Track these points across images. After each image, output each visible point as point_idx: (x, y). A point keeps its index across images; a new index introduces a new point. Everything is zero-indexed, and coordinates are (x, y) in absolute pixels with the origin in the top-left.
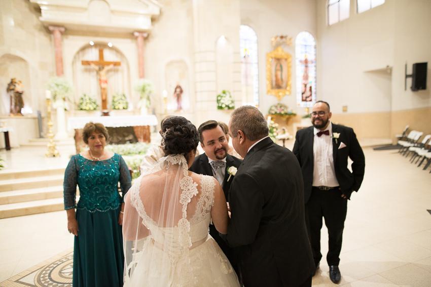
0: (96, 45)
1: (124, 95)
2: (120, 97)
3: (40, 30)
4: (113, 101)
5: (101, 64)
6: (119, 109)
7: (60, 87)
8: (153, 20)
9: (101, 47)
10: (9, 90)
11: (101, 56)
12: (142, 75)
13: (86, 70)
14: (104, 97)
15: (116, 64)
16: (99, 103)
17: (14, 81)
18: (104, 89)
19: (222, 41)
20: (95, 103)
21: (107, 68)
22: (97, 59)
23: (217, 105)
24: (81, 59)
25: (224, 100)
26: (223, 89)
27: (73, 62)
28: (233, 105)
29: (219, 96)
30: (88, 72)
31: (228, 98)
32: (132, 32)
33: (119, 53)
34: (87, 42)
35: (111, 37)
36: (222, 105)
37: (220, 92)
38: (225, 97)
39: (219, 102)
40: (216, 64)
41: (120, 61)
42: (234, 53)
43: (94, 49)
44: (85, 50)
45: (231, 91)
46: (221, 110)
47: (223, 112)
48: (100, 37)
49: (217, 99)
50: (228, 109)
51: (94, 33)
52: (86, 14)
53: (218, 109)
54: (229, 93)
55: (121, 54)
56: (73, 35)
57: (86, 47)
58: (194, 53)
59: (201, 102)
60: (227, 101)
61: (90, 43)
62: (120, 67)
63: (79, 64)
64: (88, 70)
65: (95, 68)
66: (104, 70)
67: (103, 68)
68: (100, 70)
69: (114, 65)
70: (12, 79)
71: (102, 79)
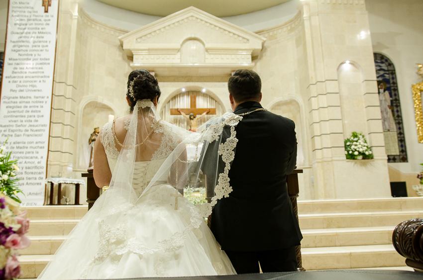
0: (188, 93)
8: (254, 58)
9: (193, 94)
10: (92, 140)
11: (193, 103)
13: (176, 121)
15: (209, 112)
17: (97, 131)
19: (347, 67)
21: (198, 116)
22: (189, 107)
23: (346, 153)
24: (171, 108)
25: (356, 145)
26: (353, 131)
27: (162, 112)
28: (370, 152)
29: (348, 140)
30: (178, 123)
31: (362, 143)
32: (230, 73)
33: (214, 99)
34: (178, 88)
35: (205, 81)
36: (354, 152)
37: (349, 135)
38: (357, 141)
39: (349, 149)
40: (340, 96)
41: (215, 107)
42: (366, 80)
43: (185, 96)
44: (176, 99)
45: (365, 133)
46: (352, 160)
47: (356, 163)
48: (192, 81)
49: (345, 145)
50: (364, 158)
51: (186, 77)
52: (178, 55)
53: (347, 159)
54: (363, 136)
55: (216, 101)
56: (164, 81)
57: (177, 95)
58: (309, 86)
59: (321, 149)
60: (360, 146)
61: (181, 89)
62: (214, 116)
63: (168, 113)
64: (178, 121)
65: (185, 117)
66: (195, 119)
67: (194, 117)
68: (191, 119)
69: (207, 114)
70: (95, 129)
71: (192, 129)
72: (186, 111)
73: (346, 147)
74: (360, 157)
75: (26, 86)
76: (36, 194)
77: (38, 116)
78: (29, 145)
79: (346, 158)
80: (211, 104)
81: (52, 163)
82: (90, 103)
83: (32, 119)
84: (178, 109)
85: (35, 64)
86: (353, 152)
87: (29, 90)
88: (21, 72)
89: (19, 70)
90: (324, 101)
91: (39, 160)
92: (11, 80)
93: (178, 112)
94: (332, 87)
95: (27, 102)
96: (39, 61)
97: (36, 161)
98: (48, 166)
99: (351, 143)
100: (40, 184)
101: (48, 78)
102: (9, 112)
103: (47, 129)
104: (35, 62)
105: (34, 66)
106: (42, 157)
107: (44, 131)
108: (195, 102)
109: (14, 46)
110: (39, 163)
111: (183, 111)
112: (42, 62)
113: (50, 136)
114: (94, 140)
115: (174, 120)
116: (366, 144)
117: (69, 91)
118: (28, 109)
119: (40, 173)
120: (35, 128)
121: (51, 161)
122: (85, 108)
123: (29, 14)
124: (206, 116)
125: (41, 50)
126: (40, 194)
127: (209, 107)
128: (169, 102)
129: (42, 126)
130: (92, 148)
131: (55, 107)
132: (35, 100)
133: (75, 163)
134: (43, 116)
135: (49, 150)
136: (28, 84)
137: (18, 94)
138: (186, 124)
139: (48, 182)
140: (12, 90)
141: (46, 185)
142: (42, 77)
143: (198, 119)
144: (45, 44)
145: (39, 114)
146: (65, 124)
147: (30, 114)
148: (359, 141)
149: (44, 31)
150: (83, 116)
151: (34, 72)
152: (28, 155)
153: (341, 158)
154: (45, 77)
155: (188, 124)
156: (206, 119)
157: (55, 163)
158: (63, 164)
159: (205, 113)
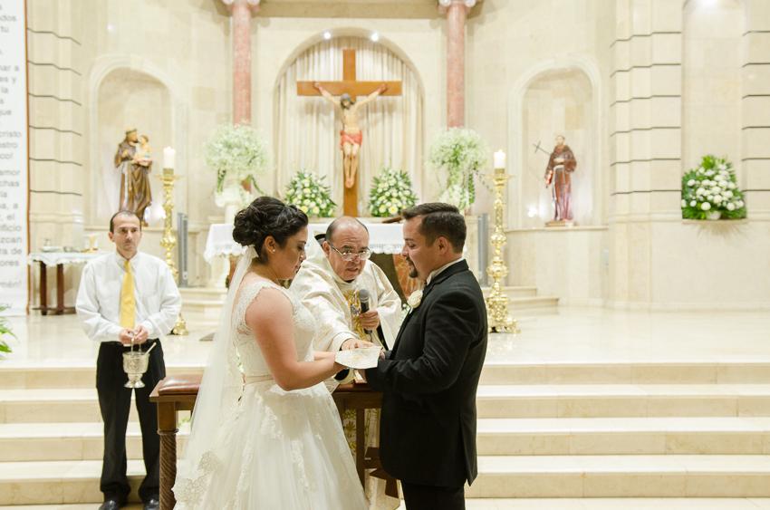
1: (404, 176)
2: (393, 182)
3: (203, 7)
4: (374, 192)
5: (349, 91)
6: (387, 214)
7: (235, 151)
9: (350, 44)
10: (121, 159)
11: (349, 67)
12: (457, 118)
13: (310, 109)
14: (351, 182)
15: (387, 89)
16: (337, 196)
17: (133, 137)
18: (351, 158)
20: (324, 197)
21: (361, 100)
22: (340, 78)
23: (684, 203)
24: (298, 79)
25: (708, 188)
26: (705, 155)
27: (279, 87)
28: (740, 204)
29: (692, 174)
30: (315, 114)
31: (723, 183)
33: (397, 58)
34: (314, 33)
35: (377, 17)
36: (702, 202)
37: (694, 163)
38: (711, 178)
39: (691, 196)
40: (683, 70)
41: (399, 79)
42: (749, 32)
43: (332, 50)
44: (311, 55)
45: (735, 158)
46: (695, 221)
47: (703, 227)
48: (348, 16)
49: (684, 186)
50: (722, 218)
51: (333, 5)
53: (684, 217)
54: (729, 166)
55: (402, 62)
56: (282, 16)
57: (313, 47)
58: (613, 44)
59: (628, 193)
60: (716, 190)
61: (323, 33)
62: (398, 98)
63: (292, 92)
64: (315, 109)
65: (331, 101)
66: (354, 108)
67: (352, 103)
68: (343, 106)
69: (382, 93)
70: (127, 133)
71: (346, 131)
72: (334, 88)
73: (685, 191)
74: (716, 215)
76: (10, 285)
79: (681, 216)
80: (391, 70)
81: (39, 218)
82: (113, 72)
84: (314, 83)
86: (699, 202)
90: (644, 82)
91: (11, 211)
94: (667, 49)
97: (4, 213)
98: (32, 225)
99: (698, 182)
100: (17, 263)
101: (12, 22)
103: (22, 141)
106: (16, 206)
107: (15, 145)
108: (354, 66)
110: (9, 217)
111: (325, 88)
113: (29, 158)
114: (126, 159)
115: (307, 105)
116: (732, 185)
117: (63, 53)
119: (14, 241)
121: (36, 214)
122: (102, 84)
124: (380, 98)
126: (17, 284)
127: (386, 79)
128: (295, 62)
129: (11, 135)
130: (123, 176)
131: (34, 91)
133: (87, 212)
134: (9, 113)
135: (30, 191)
138: (332, 115)
139: (35, 261)
141: (29, 267)
143: (359, 108)
146: (61, 129)
148: (717, 178)
150: (100, 101)
153: (670, 216)
154: (5, 18)
155: (337, 117)
156: (379, 106)
157: (46, 217)
158: (63, 219)
159: (377, 93)
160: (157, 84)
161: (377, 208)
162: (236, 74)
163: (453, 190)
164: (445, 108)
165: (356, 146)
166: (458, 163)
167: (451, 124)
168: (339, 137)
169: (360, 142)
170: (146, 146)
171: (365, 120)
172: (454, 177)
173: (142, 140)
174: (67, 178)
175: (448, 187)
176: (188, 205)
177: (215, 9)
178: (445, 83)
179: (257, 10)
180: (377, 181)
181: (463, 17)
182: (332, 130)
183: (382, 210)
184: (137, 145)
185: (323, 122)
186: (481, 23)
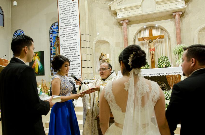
1: (166, 58)
2: (163, 59)
3: (116, 25)
4: (159, 62)
6: (163, 67)
8: (187, 2)
9: (151, 28)
14: (153, 60)
16: (150, 64)
18: (153, 54)
21: (154, 41)
22: (149, 36)
24: (139, 37)
30: (143, 45)
32: (171, 13)
33: (162, 30)
35: (157, 21)
41: (163, 34)
43: (146, 30)
44: (141, 32)
48: (150, 22)
51: (146, 20)
52: (140, 9)
55: (164, 30)
56: (134, 24)
57: (142, 30)
61: (144, 26)
62: (164, 39)
63: (137, 41)
64: (143, 44)
65: (147, 42)
67: (152, 42)
68: (150, 42)
70: (101, 54)
71: (151, 48)
72: (147, 38)
75: (69, 38)
77: (76, 52)
78: (73, 66)
80: (161, 32)
81: (84, 73)
82: (98, 41)
83: (73, 53)
85: (71, 27)
87: (70, 40)
88: (66, 32)
89: (65, 31)
92: (63, 36)
93: (143, 39)
95: (70, 46)
96: (73, 26)
97: (77, 72)
98: (82, 74)
102: (63, 51)
103: (80, 57)
104: (71, 26)
105: (71, 28)
106: (79, 71)
107: (79, 58)
108: (152, 33)
109: (62, 20)
111: (145, 39)
112: (74, 26)
113: (81, 61)
114: (101, 59)
115: (141, 43)
117: (87, 38)
118: (71, 49)
120: (75, 58)
122: (96, 44)
123: (66, 3)
124: (159, 40)
125: (73, 20)
127: (160, 35)
128: (138, 34)
129: (78, 56)
130: (101, 63)
131: (82, 46)
132: (74, 44)
133: (94, 71)
134: (77, 51)
135: (82, 67)
136: (70, 37)
137: (66, 42)
140: (63, 41)
142: (75, 33)
144: (74, 17)
145: (76, 51)
146: (88, 54)
147: (72, 51)
149: (73, 10)
150: (95, 47)
151: (71, 31)
152: (73, 70)
154: (76, 33)
155: (148, 45)
156: (159, 42)
157: (85, 73)
158: (88, 73)
159: (158, 38)
160: (107, 42)
161: (160, 66)
162: (124, 38)
163: (180, 60)
164: (176, 40)
165: (154, 51)
166: (181, 53)
167: (178, 43)
168: (149, 50)
169: (154, 50)
170: (105, 56)
171: (156, 45)
172: (180, 56)
173: (104, 55)
174: (89, 64)
175: (178, 59)
176: (115, 68)
177: (119, 25)
178: (176, 34)
179: (128, 24)
180: (160, 59)
181: (179, 17)
182: (147, 48)
183: (161, 66)
184: (104, 56)
185: (145, 47)
186: (184, 18)
